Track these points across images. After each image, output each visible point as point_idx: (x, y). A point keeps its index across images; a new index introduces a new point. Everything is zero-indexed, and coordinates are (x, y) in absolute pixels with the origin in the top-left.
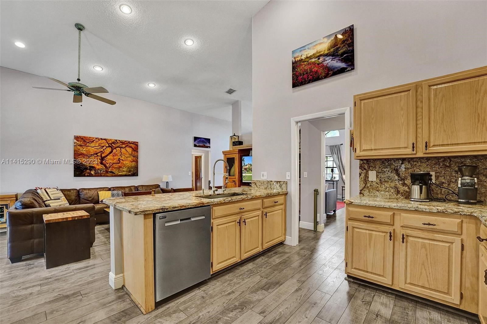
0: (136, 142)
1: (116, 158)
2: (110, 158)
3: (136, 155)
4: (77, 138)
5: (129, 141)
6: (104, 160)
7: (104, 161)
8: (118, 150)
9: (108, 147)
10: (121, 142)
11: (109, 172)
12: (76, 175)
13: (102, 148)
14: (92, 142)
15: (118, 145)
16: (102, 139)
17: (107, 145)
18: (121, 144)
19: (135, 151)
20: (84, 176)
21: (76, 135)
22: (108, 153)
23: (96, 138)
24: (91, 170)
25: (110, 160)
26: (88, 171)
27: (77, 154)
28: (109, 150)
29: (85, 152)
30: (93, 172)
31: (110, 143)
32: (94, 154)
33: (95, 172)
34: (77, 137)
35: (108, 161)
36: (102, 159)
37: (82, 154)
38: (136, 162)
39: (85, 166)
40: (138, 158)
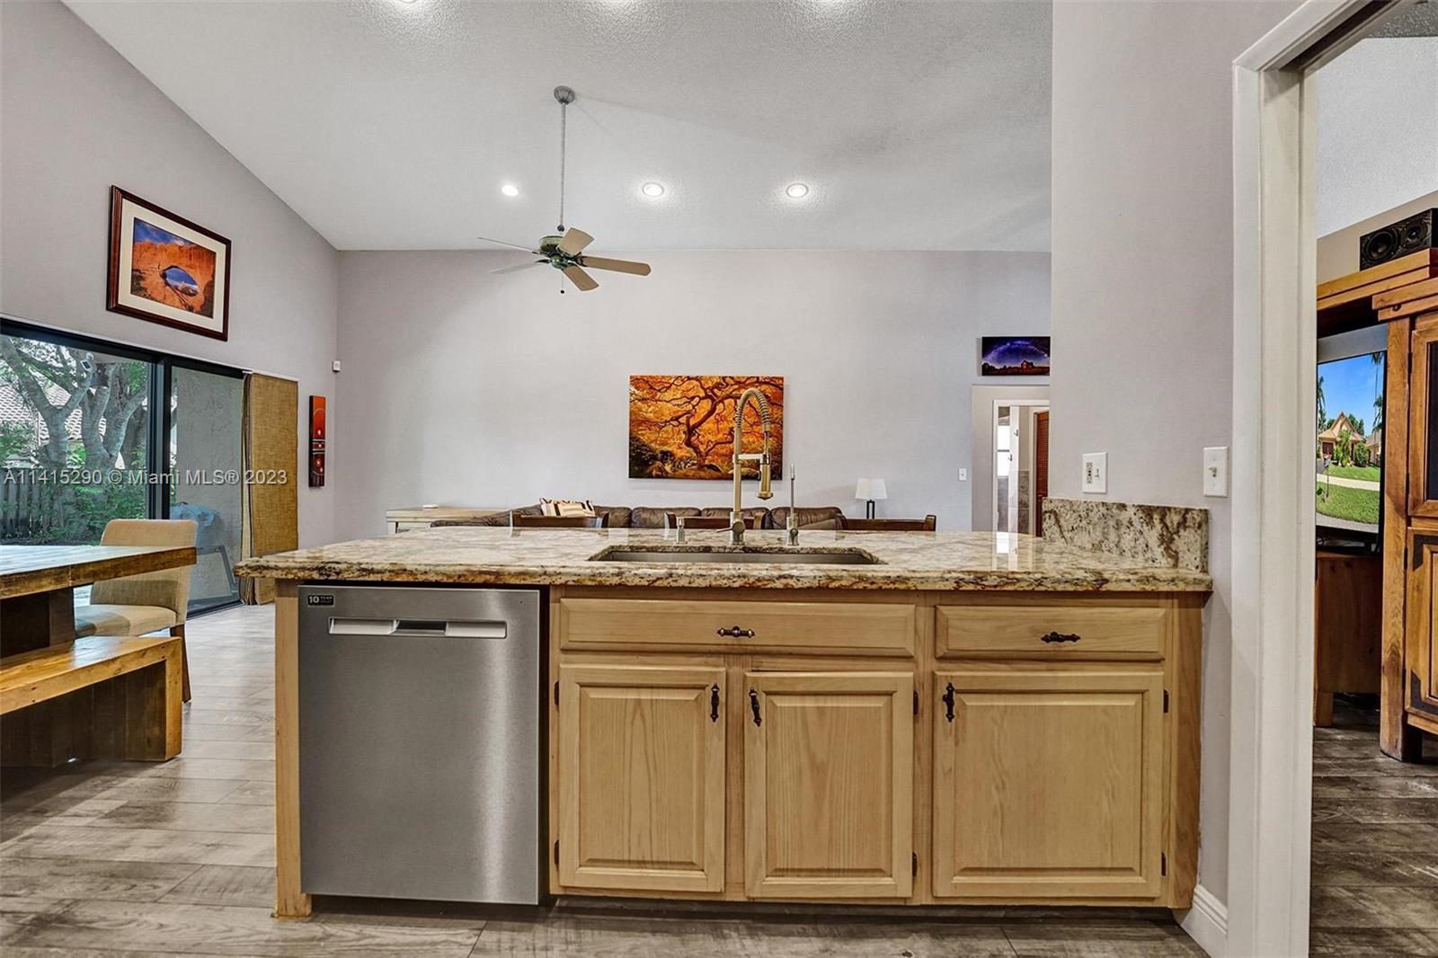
0: (776, 378)
1: (724, 426)
2: (709, 429)
3: (776, 416)
4: (636, 381)
5: (758, 378)
6: (694, 435)
7: (693, 438)
8: (730, 404)
9: (704, 398)
10: (738, 383)
11: (706, 466)
12: (633, 475)
13: (689, 402)
14: (668, 388)
15: (728, 390)
16: (689, 378)
17: (702, 394)
18: (736, 387)
19: (773, 404)
20: (650, 476)
21: (633, 374)
22: (702, 416)
23: (677, 378)
24: (663, 461)
25: (709, 433)
26: (658, 463)
27: (637, 422)
28: (707, 405)
29: (652, 415)
30: (668, 468)
31: (708, 388)
32: (672, 420)
33: (674, 466)
34: (637, 379)
35: (703, 436)
36: (691, 431)
37: (646, 421)
38: (776, 437)
39: (651, 451)
40: (782, 426)
